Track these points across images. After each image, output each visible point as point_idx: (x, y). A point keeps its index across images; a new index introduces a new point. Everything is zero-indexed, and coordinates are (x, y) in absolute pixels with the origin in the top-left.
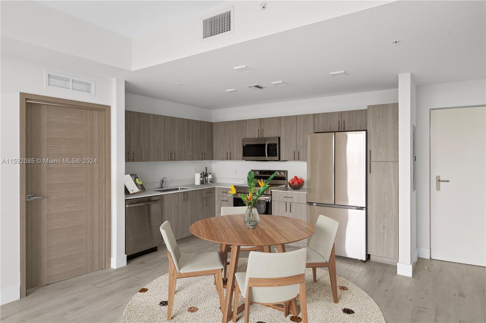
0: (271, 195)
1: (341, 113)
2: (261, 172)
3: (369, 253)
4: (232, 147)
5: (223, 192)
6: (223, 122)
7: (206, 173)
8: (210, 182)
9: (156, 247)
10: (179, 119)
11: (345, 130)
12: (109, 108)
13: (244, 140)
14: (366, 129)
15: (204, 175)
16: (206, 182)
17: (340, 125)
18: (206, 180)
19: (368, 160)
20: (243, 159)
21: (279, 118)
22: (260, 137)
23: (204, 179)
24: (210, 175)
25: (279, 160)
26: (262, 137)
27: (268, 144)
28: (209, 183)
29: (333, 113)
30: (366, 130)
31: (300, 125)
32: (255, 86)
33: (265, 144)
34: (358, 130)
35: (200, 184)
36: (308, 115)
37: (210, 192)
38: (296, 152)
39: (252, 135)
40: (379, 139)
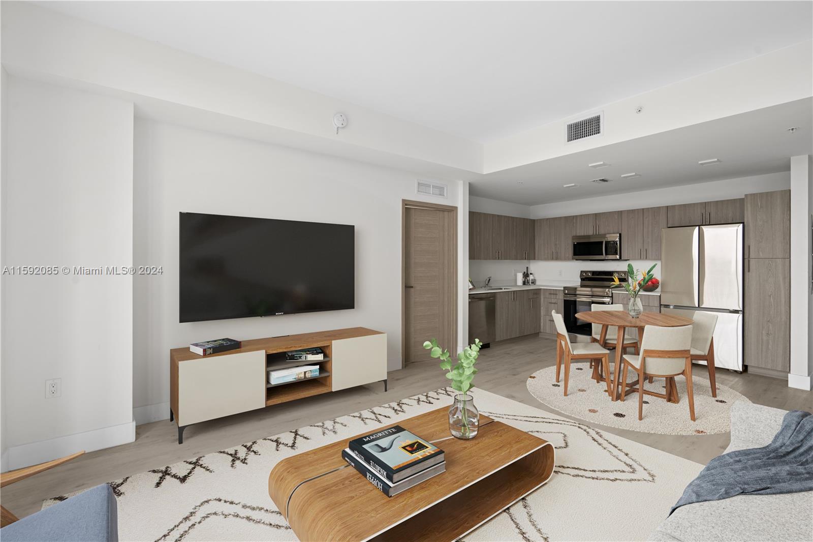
0: (612, 297)
1: (705, 205)
2: (594, 273)
3: (746, 364)
4: (558, 246)
5: (551, 294)
6: (547, 219)
7: (527, 274)
8: (532, 283)
9: (489, 344)
10: (505, 217)
11: (711, 224)
12: (456, 208)
13: (574, 237)
14: (743, 221)
15: (526, 275)
16: (528, 283)
17: (704, 218)
18: (528, 281)
19: (746, 257)
20: (573, 259)
21: (620, 213)
22: (595, 233)
23: (526, 280)
24: (531, 275)
25: (620, 259)
26: (597, 233)
27: (606, 242)
28: (530, 284)
29: (694, 204)
30: (743, 223)
31: (647, 219)
32: (600, 180)
33: (603, 242)
34: (730, 222)
35: (522, 284)
36: (659, 208)
37: (536, 294)
38: (642, 250)
39: (586, 231)
40: (761, 233)
